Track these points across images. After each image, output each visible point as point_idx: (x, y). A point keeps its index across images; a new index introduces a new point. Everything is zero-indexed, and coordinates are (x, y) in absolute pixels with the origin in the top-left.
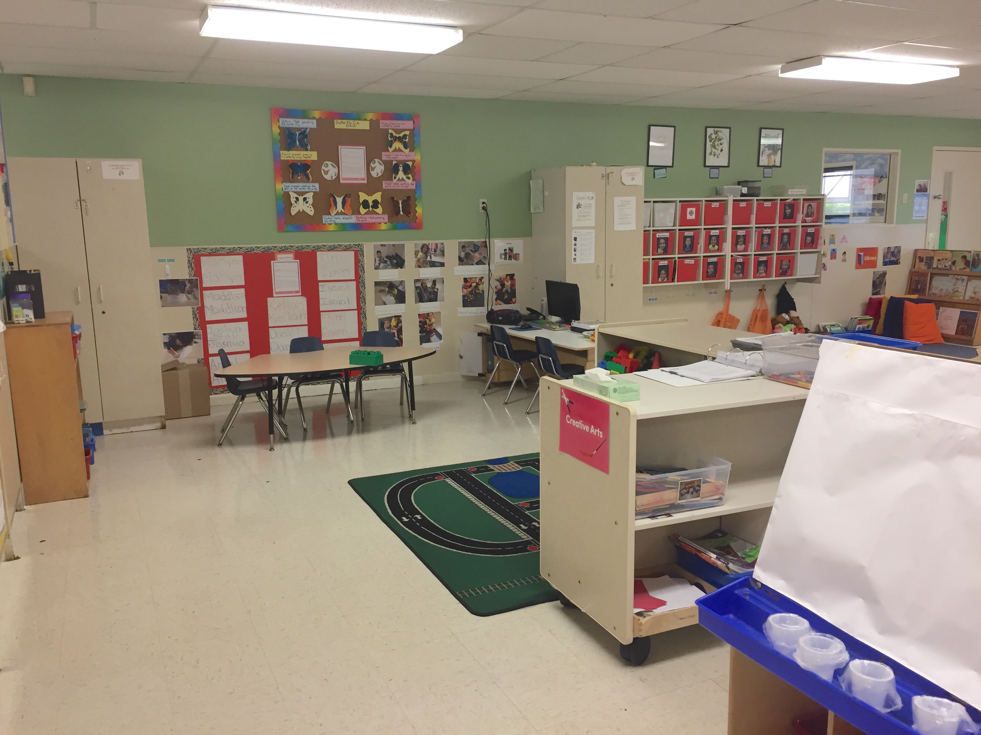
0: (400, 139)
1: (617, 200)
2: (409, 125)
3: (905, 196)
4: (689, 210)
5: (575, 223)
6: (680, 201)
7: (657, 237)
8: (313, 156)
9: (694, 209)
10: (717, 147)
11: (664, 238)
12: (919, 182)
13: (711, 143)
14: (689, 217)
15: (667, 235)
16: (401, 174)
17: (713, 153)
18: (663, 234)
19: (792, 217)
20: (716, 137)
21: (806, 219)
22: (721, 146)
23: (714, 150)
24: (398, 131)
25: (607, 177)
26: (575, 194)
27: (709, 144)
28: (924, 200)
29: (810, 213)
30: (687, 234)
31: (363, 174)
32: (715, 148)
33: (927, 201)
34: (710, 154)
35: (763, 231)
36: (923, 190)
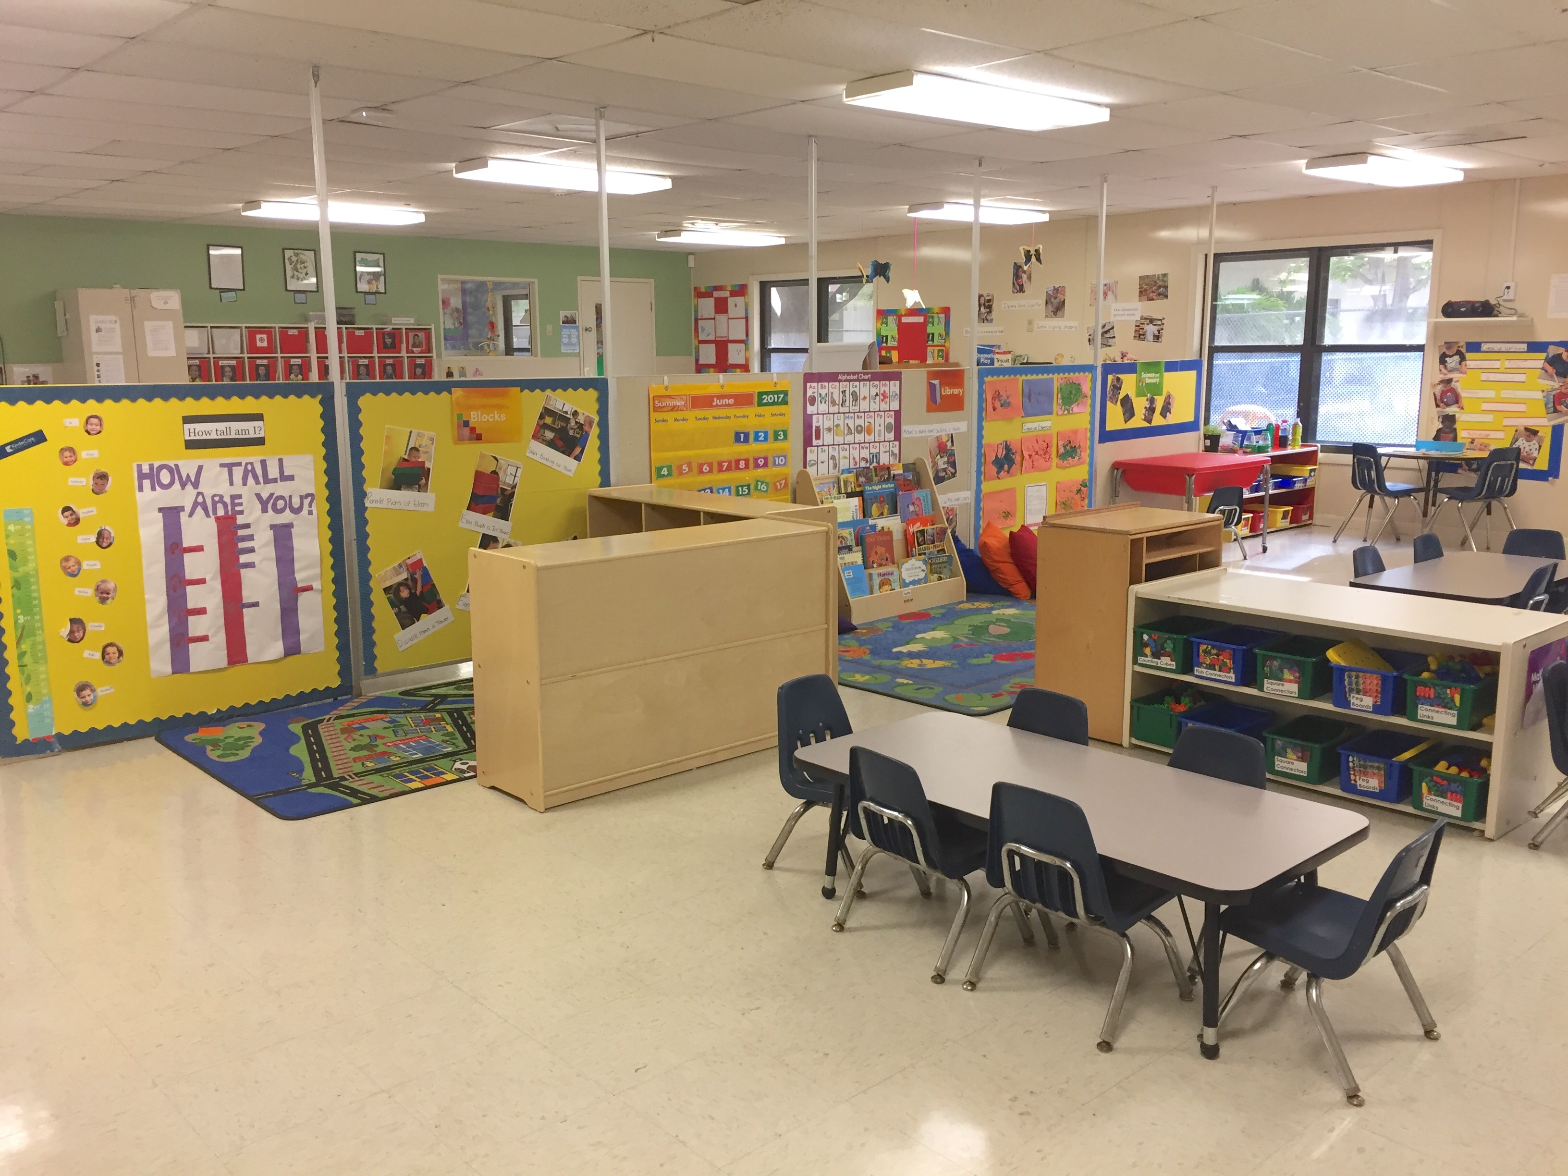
1: (148, 325)
3: (549, 328)
4: (258, 336)
5: (95, 348)
6: (246, 327)
7: (220, 364)
9: (265, 336)
10: (300, 270)
11: (229, 366)
12: (563, 314)
13: (292, 266)
14: (259, 344)
15: (234, 362)
17: (295, 277)
18: (229, 362)
19: (395, 347)
20: (297, 260)
21: (413, 349)
22: (306, 270)
23: (296, 273)
25: (133, 299)
26: (92, 318)
27: (289, 267)
28: (574, 332)
29: (417, 343)
30: (259, 362)
32: (297, 271)
33: (577, 333)
34: (293, 277)
35: (358, 362)
36: (570, 321)
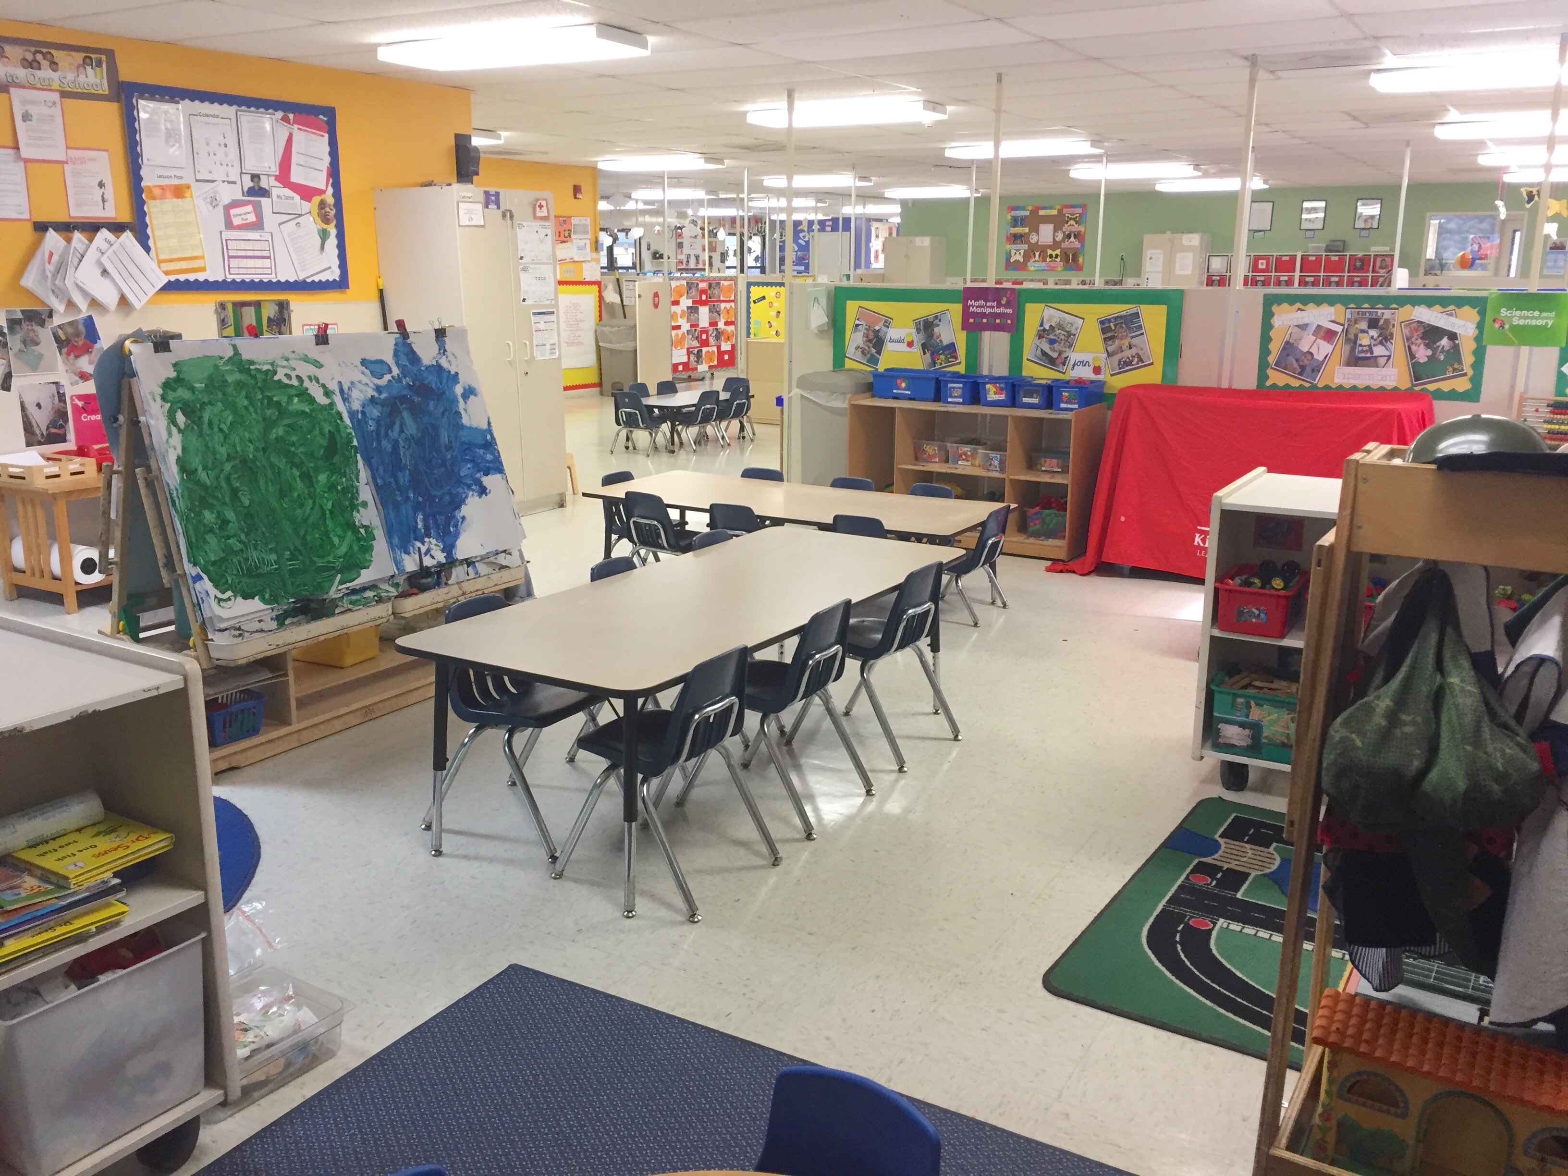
0: (1074, 219)
1: (1179, 255)
2: (1080, 210)
4: (1260, 262)
5: (1148, 269)
8: (1027, 230)
9: (1265, 261)
14: (1260, 267)
16: (1072, 239)
19: (1363, 269)
20: (1311, 208)
21: (1380, 270)
24: (1072, 215)
25: (1172, 240)
26: (1149, 251)
29: (1384, 266)
30: (1258, 278)
31: (1051, 240)
35: (1331, 279)
